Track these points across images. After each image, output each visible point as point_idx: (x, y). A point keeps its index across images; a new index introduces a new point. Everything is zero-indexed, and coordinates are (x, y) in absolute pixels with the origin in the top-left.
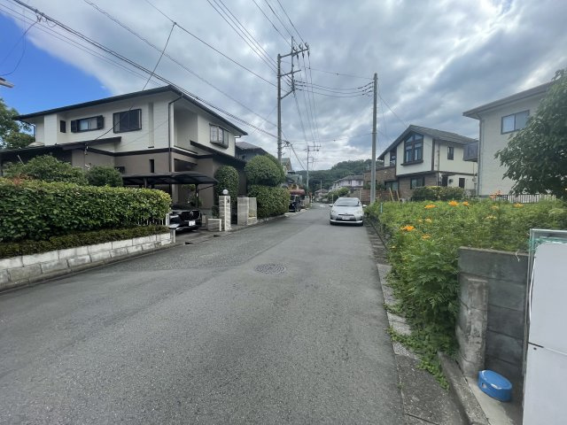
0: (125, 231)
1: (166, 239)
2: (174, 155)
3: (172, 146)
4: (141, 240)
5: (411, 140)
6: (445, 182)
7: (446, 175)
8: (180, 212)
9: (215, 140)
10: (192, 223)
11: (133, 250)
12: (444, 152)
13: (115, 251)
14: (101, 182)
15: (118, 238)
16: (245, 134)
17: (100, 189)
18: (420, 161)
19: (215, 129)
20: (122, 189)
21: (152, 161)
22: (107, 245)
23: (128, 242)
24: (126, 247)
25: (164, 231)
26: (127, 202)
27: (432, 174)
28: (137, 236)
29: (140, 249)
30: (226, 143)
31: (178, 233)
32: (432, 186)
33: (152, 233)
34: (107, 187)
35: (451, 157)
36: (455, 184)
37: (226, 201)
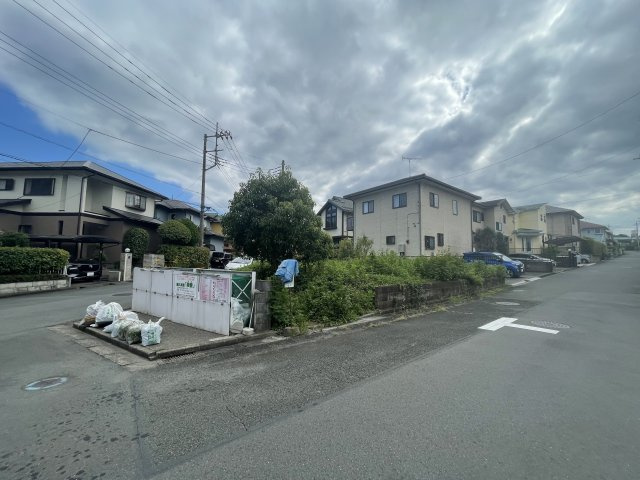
0: (27, 276)
1: (62, 283)
2: (83, 219)
3: (83, 211)
4: (40, 283)
8: (80, 265)
9: (131, 204)
10: (90, 274)
11: (32, 289)
13: (18, 289)
14: (12, 244)
15: (22, 280)
17: (12, 249)
18: (335, 228)
19: (132, 196)
20: (29, 249)
21: (61, 223)
22: (12, 285)
23: (29, 284)
24: (27, 287)
25: (62, 278)
26: (32, 257)
28: (37, 280)
29: (38, 289)
30: (142, 207)
31: (74, 281)
33: (50, 278)
34: (18, 248)
37: (126, 257)
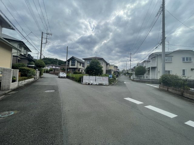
2: (18, 58)
3: (18, 55)
5: (73, 60)
6: (79, 70)
7: (79, 69)
9: (25, 53)
12: (79, 64)
16: (31, 51)
18: (75, 65)
27: (77, 68)
32: (77, 71)
35: (80, 65)
36: (81, 71)
37: (37, 72)
